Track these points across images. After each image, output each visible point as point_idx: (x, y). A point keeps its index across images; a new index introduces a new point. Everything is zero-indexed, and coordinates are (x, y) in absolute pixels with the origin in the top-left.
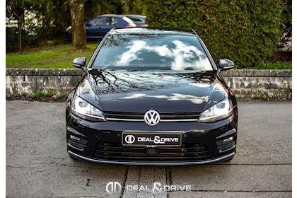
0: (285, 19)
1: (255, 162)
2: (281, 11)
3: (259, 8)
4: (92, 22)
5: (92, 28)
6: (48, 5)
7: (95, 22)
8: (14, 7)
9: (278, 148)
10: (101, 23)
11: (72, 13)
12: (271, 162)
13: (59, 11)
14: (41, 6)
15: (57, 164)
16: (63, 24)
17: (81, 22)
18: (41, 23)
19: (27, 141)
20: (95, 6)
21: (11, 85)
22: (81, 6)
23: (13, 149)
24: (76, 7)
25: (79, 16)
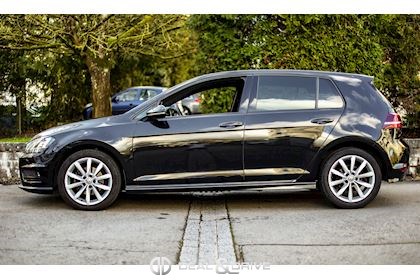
0: (389, 82)
1: (361, 242)
2: (382, 70)
3: (352, 64)
4: (120, 97)
5: (120, 104)
6: (59, 75)
7: (125, 97)
8: (11, 77)
9: (394, 228)
10: (132, 99)
11: (94, 80)
12: (385, 242)
13: (74, 83)
14: (49, 73)
15: (77, 248)
16: (79, 100)
17: (105, 92)
18: (49, 98)
19: (33, 224)
20: (125, 77)
21: (9, 165)
22: (106, 70)
23: (14, 232)
24: (99, 73)
25: (103, 85)
